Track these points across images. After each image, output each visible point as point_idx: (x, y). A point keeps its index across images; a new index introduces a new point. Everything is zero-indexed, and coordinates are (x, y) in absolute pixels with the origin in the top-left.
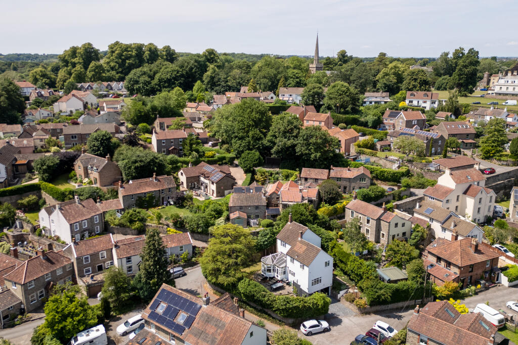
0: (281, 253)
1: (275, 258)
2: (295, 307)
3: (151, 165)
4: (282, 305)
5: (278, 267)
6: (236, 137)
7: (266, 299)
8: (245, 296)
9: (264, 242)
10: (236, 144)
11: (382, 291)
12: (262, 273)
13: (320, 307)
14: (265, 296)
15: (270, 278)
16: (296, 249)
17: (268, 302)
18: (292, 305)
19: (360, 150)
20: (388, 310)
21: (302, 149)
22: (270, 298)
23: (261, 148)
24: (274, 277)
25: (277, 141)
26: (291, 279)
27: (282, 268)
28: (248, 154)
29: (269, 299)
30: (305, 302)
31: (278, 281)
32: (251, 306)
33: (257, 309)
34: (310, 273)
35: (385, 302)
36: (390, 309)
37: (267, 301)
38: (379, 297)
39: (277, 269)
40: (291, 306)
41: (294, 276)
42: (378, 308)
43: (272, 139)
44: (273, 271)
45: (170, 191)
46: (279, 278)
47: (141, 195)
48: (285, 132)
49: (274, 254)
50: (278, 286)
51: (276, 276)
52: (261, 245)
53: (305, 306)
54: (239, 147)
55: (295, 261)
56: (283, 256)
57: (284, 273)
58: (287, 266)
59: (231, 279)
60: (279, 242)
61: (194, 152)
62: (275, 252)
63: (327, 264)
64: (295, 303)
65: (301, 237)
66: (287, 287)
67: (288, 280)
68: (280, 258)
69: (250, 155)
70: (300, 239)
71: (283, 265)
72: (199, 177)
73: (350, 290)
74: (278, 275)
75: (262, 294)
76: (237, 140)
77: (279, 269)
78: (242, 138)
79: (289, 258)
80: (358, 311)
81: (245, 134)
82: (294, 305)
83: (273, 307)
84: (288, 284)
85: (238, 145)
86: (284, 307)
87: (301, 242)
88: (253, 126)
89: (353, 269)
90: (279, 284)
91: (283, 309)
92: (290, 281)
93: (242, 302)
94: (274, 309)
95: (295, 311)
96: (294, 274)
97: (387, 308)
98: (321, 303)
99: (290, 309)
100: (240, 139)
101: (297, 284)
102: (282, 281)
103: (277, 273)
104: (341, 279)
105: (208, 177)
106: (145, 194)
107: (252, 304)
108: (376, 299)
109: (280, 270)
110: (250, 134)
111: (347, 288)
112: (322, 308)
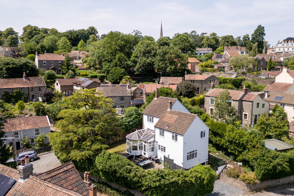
0: (148, 129)
1: (142, 134)
2: (173, 182)
3: (24, 68)
4: (155, 182)
5: (145, 142)
6: (106, 60)
7: (132, 174)
8: (105, 173)
9: (129, 122)
10: (106, 66)
11: (277, 161)
12: (127, 152)
13: (205, 182)
14: (130, 171)
15: (136, 156)
16: (165, 120)
17: (136, 179)
18: (169, 180)
19: (203, 69)
20: (279, 185)
21: (159, 64)
22: (138, 173)
23: (126, 67)
24: (141, 155)
25: (139, 60)
26: (161, 155)
27: (150, 143)
28: (115, 69)
29: (136, 175)
30: (185, 176)
31: (146, 159)
32: (112, 189)
33: (120, 191)
34: (185, 143)
35: (283, 174)
36: (282, 185)
37: (133, 178)
38: (274, 167)
39: (145, 145)
40: (167, 182)
41: (165, 151)
42: (270, 183)
43: (135, 59)
44: (140, 148)
45: (40, 90)
46: (147, 156)
47: (8, 91)
48: (144, 53)
49: (141, 130)
50: (146, 163)
51: (143, 154)
52: (126, 125)
53: (186, 182)
54: (108, 68)
55: (166, 133)
56: (150, 132)
57: (153, 149)
58: (156, 140)
59: (86, 153)
60: (145, 118)
61: (70, 71)
62: (142, 128)
63: (202, 134)
64: (172, 178)
65: (171, 108)
66: (156, 165)
67: (156, 157)
68: (147, 134)
69: (116, 70)
70: (169, 110)
71: (152, 140)
72: (72, 86)
73: (228, 165)
74: (146, 152)
75: (127, 169)
76: (106, 63)
77: (146, 144)
78: (110, 61)
79: (158, 131)
80: (246, 188)
81: (113, 57)
82: (172, 180)
83: (142, 186)
84: (158, 161)
85: (107, 66)
86: (158, 184)
87: (171, 113)
88: (119, 50)
89: (234, 138)
90: (148, 162)
91: (156, 187)
92: (159, 158)
93: (101, 184)
94: (143, 189)
95: (172, 190)
96: (164, 149)
97: (278, 184)
98: (206, 177)
99: (165, 185)
100: (109, 62)
101: (168, 159)
102: (150, 158)
103: (145, 150)
104: (216, 155)
105: (79, 84)
106: (13, 90)
107: (114, 185)
108: (271, 170)
109: (148, 146)
110: (117, 56)
111: (225, 163)
112: (207, 184)
